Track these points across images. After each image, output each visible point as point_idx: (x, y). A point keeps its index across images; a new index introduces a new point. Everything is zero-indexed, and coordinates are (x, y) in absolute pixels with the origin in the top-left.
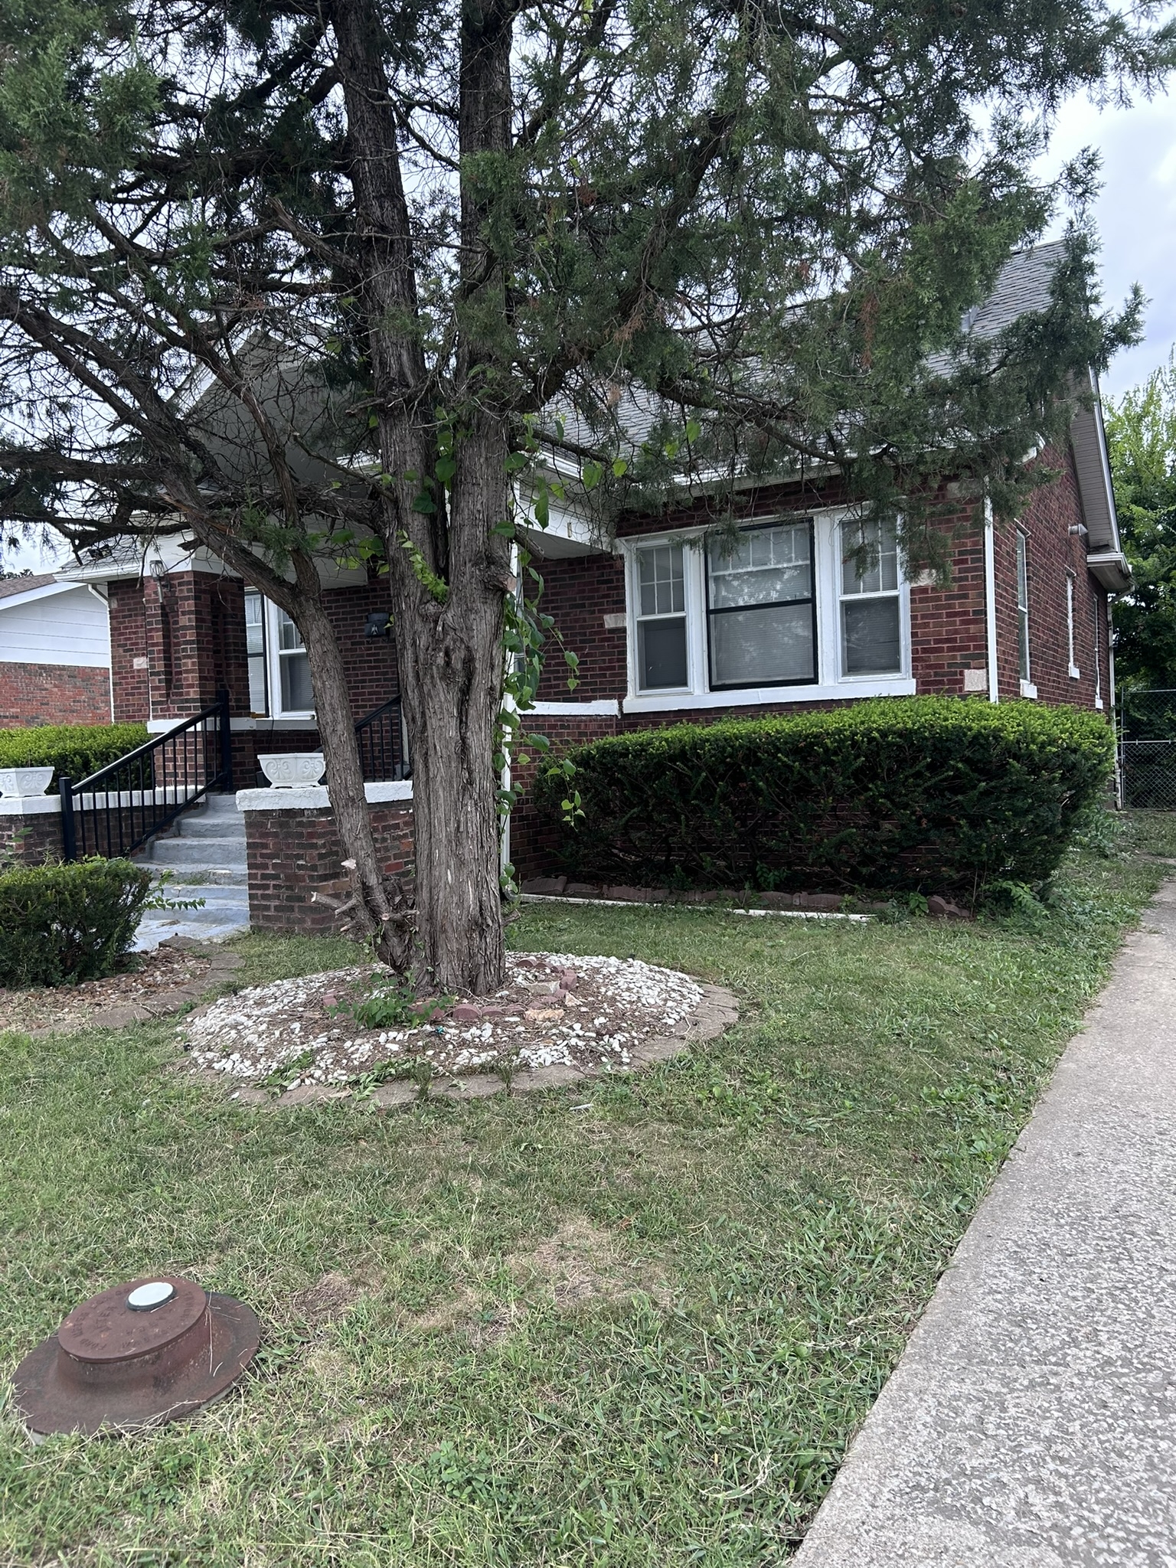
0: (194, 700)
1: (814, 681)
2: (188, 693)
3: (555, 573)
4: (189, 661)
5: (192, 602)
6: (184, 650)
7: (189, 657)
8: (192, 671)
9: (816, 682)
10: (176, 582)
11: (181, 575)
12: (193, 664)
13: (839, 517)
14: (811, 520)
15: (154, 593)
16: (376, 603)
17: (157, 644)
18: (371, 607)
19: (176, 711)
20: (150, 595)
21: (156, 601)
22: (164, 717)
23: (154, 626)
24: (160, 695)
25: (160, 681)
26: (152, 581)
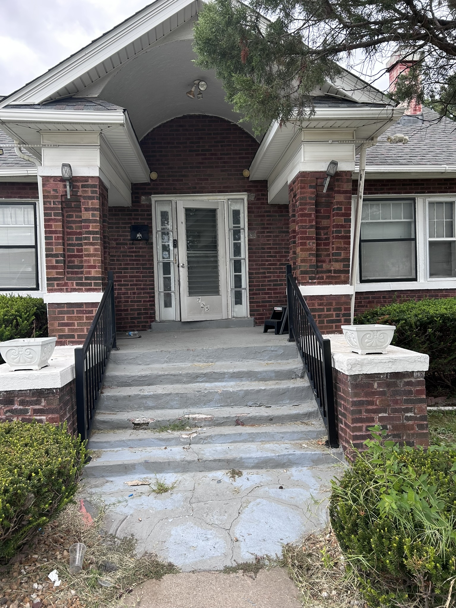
0: (95, 278)
1: (415, 280)
2: (89, 273)
3: (269, 212)
4: (92, 248)
5: (96, 201)
6: (88, 238)
7: (92, 244)
8: (94, 255)
9: (417, 281)
10: (80, 184)
11: (86, 179)
12: (96, 250)
13: (428, 200)
14: (414, 200)
15: (54, 190)
16: (138, 219)
17: (55, 232)
18: (133, 221)
19: (75, 286)
20: (49, 192)
21: (56, 197)
22: (61, 290)
23: (53, 217)
24: (57, 273)
25: (57, 262)
26: (52, 181)
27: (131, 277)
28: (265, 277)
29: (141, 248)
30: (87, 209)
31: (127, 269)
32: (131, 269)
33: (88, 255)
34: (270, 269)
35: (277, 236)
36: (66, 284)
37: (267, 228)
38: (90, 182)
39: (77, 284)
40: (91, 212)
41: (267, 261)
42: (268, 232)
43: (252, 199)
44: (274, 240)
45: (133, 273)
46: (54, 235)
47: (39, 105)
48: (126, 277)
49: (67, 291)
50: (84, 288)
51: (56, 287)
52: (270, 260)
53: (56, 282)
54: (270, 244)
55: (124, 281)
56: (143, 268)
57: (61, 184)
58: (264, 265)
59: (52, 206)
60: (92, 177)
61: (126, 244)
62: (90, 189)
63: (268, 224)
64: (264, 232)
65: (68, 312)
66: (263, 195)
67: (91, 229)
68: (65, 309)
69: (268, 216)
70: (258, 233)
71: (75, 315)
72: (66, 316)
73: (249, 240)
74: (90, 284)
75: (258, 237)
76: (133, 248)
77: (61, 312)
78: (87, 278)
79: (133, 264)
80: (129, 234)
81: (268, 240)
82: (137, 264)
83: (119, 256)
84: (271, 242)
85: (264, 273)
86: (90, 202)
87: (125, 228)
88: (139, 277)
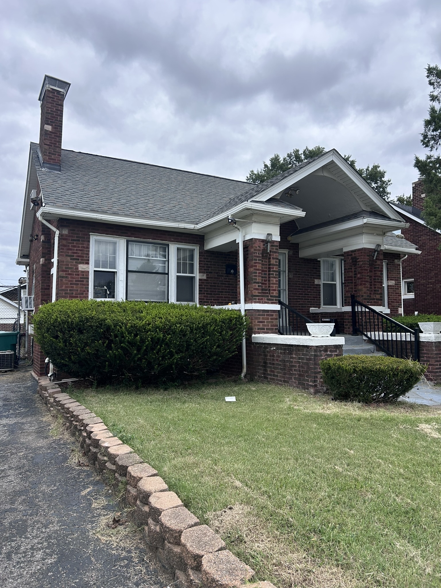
0: (275, 296)
2: (273, 293)
10: (271, 244)
11: (273, 242)
15: (259, 246)
16: (230, 261)
17: (258, 270)
18: (227, 262)
19: (266, 301)
20: (257, 247)
21: (259, 250)
22: (260, 303)
23: (258, 261)
24: (259, 293)
25: (259, 286)
26: (258, 241)
27: (225, 297)
28: (297, 302)
29: (231, 279)
30: (273, 258)
31: (223, 292)
32: (225, 292)
33: (273, 284)
34: (299, 296)
35: (303, 277)
36: (262, 299)
37: (298, 272)
38: (275, 244)
39: (267, 299)
40: (275, 260)
41: (298, 292)
42: (299, 274)
43: (291, 253)
44: (302, 280)
45: (226, 295)
46: (258, 271)
47: (265, 202)
48: (222, 297)
49: (262, 303)
50: (270, 302)
51: (257, 301)
52: (300, 292)
53: (257, 298)
54: (299, 282)
55: (221, 300)
56: (232, 292)
57: (262, 243)
58: (297, 294)
59: (258, 255)
60: (276, 241)
61: (223, 276)
62: (275, 248)
63: (299, 269)
64: (296, 274)
65: (262, 315)
66: (296, 252)
67: (274, 269)
68: (261, 313)
69: (299, 265)
70: (294, 274)
71: (265, 317)
72: (261, 317)
73: (289, 278)
74: (273, 300)
75: (294, 276)
76: (226, 279)
77: (259, 315)
78: (271, 296)
79: (226, 289)
80: (225, 270)
81: (299, 279)
82: (229, 289)
83: (218, 284)
84: (300, 280)
85: (297, 299)
86: (275, 254)
87: (222, 265)
88: (230, 298)
